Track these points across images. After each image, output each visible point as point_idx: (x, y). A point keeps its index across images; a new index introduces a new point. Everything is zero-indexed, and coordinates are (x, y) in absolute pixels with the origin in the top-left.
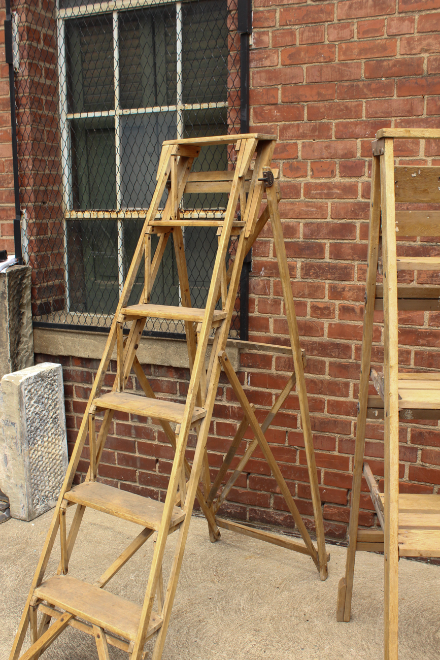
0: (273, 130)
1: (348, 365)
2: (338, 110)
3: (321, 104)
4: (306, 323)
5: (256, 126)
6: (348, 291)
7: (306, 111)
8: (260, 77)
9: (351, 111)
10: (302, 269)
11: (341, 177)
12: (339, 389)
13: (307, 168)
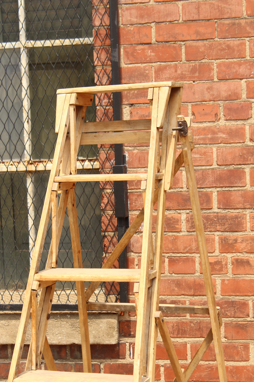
0: (147, 72)
1: (246, 324)
2: (219, 49)
3: (200, 43)
4: (195, 281)
5: (128, 68)
6: (241, 242)
7: (183, 50)
8: (131, 14)
9: (234, 50)
10: (188, 221)
11: (227, 120)
12: (238, 353)
13: (188, 112)
